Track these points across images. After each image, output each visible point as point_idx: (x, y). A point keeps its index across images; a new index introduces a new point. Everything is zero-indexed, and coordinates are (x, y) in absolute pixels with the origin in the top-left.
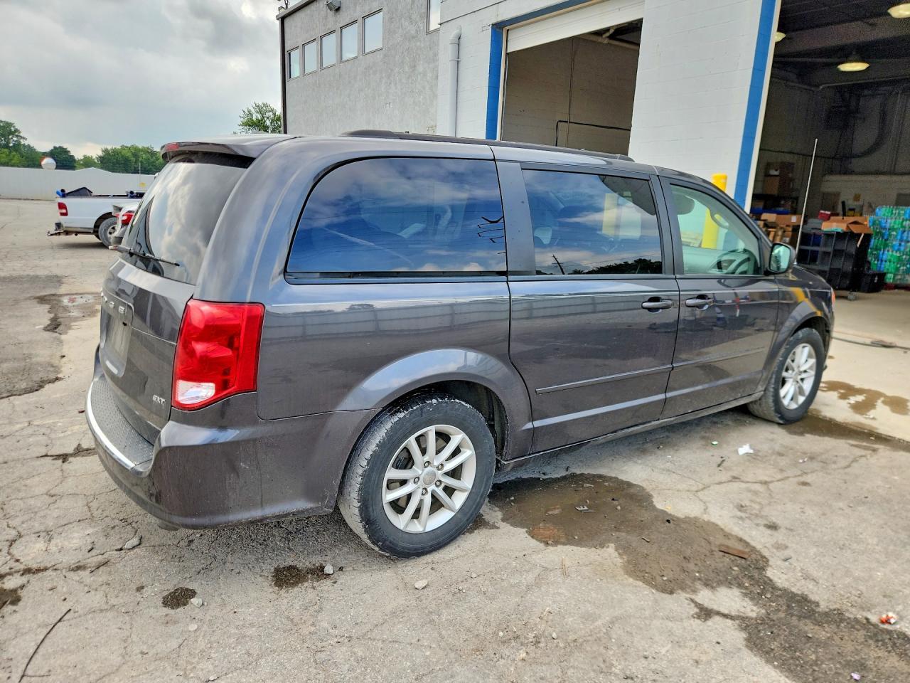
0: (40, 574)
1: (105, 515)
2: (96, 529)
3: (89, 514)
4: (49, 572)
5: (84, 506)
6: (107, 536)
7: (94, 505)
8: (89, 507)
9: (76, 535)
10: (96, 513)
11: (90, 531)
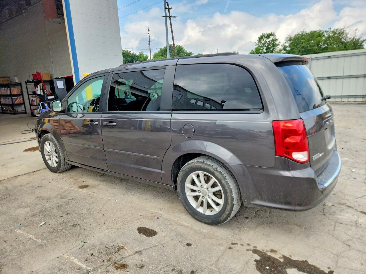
0: (363, 211)
1: (330, 221)
2: (337, 216)
3: (336, 225)
4: (359, 210)
5: (336, 230)
6: (335, 212)
7: (332, 228)
8: (334, 228)
9: (345, 218)
10: (333, 223)
11: (339, 217)
